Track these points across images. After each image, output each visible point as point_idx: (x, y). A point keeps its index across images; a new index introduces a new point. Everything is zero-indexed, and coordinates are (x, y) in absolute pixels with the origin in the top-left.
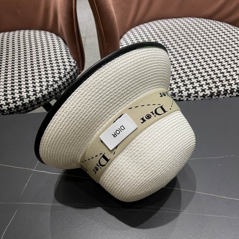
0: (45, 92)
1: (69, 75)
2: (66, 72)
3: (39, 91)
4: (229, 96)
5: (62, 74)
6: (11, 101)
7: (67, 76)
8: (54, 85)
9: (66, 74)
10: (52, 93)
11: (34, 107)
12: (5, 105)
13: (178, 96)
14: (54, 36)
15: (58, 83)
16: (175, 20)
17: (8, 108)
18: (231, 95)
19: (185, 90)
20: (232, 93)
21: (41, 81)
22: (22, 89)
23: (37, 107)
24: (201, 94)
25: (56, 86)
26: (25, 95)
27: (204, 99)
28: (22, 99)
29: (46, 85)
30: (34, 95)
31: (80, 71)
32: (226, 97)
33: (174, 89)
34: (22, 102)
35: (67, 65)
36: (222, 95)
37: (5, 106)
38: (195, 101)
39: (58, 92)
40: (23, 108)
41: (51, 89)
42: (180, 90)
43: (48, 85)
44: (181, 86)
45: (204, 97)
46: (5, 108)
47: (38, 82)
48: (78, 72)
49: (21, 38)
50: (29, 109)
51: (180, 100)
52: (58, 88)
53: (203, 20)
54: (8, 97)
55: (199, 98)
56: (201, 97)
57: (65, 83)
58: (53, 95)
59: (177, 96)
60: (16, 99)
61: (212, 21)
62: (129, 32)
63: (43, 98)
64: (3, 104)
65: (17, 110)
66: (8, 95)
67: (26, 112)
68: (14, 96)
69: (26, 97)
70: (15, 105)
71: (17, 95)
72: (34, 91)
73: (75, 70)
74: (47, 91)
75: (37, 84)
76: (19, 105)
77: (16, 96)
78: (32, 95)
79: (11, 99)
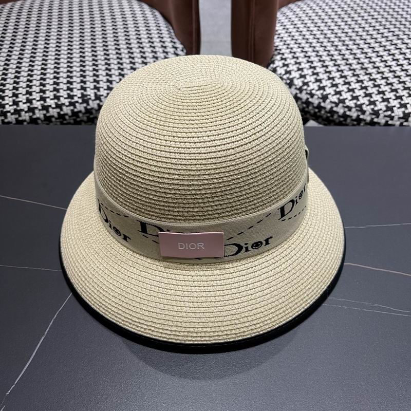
6: (66, 102)
12: (53, 108)
13: (385, 116)
17: (59, 113)
19: (398, 106)
21: (123, 73)
22: (88, 83)
26: (91, 93)
28: (85, 99)
33: (377, 103)
34: (85, 105)
35: (170, 52)
37: (55, 110)
40: (85, 119)
42: (389, 105)
44: (390, 98)
46: (53, 112)
47: (117, 74)
51: (386, 124)
54: (61, 94)
59: (382, 116)
60: (76, 99)
64: (50, 106)
65: (75, 120)
66: (61, 91)
68: (72, 94)
69: (93, 98)
70: (72, 110)
71: (77, 93)
72: (109, 88)
75: (115, 78)
76: (80, 112)
77: (75, 94)
79: (65, 98)
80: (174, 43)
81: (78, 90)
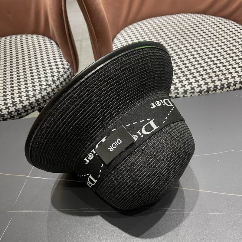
0: (39, 97)
1: (62, 78)
2: (59, 75)
3: (33, 96)
4: (226, 91)
5: (55, 77)
6: (4, 107)
7: (60, 79)
8: (47, 89)
9: (59, 77)
10: (45, 97)
11: (28, 112)
13: (175, 93)
14: (46, 40)
15: (51, 87)
16: (169, 17)
18: (228, 89)
19: (181, 86)
20: (229, 87)
21: (34, 85)
22: (15, 94)
23: (32, 112)
24: (197, 90)
25: (49, 90)
26: (17, 100)
27: (201, 95)
28: (14, 104)
29: (39, 89)
30: (27, 99)
31: (74, 73)
32: (223, 91)
34: (15, 107)
35: (60, 68)
36: (219, 90)
38: (191, 97)
39: (52, 96)
40: (16, 114)
41: (44, 93)
42: (176, 87)
43: (41, 89)
44: (176, 82)
45: (201, 93)
47: (31, 86)
48: (72, 75)
49: (13, 43)
50: (23, 114)
51: (176, 97)
52: (51, 92)
53: (197, 15)
55: (195, 93)
56: (197, 92)
57: (59, 86)
58: (47, 99)
59: (173, 93)
60: (9, 105)
61: (206, 16)
62: (123, 32)
63: (37, 102)
65: (10, 116)
67: (20, 118)
68: (6, 102)
69: (19, 103)
70: (8, 111)
71: (9, 101)
72: (27, 96)
73: (68, 73)
74: (40, 95)
75: (30, 89)
76: (12, 111)
78: (25, 100)
79: (3, 105)
80: (62, 61)
81: (10, 99)
